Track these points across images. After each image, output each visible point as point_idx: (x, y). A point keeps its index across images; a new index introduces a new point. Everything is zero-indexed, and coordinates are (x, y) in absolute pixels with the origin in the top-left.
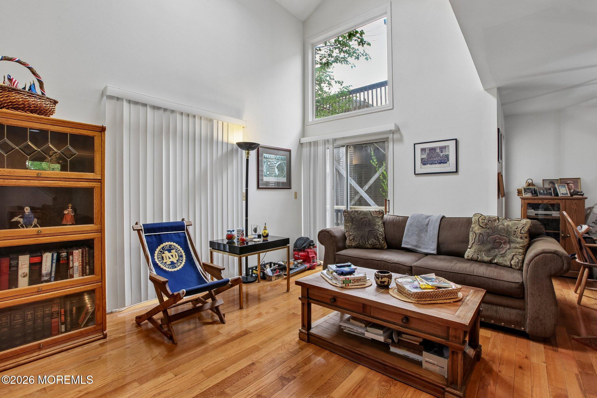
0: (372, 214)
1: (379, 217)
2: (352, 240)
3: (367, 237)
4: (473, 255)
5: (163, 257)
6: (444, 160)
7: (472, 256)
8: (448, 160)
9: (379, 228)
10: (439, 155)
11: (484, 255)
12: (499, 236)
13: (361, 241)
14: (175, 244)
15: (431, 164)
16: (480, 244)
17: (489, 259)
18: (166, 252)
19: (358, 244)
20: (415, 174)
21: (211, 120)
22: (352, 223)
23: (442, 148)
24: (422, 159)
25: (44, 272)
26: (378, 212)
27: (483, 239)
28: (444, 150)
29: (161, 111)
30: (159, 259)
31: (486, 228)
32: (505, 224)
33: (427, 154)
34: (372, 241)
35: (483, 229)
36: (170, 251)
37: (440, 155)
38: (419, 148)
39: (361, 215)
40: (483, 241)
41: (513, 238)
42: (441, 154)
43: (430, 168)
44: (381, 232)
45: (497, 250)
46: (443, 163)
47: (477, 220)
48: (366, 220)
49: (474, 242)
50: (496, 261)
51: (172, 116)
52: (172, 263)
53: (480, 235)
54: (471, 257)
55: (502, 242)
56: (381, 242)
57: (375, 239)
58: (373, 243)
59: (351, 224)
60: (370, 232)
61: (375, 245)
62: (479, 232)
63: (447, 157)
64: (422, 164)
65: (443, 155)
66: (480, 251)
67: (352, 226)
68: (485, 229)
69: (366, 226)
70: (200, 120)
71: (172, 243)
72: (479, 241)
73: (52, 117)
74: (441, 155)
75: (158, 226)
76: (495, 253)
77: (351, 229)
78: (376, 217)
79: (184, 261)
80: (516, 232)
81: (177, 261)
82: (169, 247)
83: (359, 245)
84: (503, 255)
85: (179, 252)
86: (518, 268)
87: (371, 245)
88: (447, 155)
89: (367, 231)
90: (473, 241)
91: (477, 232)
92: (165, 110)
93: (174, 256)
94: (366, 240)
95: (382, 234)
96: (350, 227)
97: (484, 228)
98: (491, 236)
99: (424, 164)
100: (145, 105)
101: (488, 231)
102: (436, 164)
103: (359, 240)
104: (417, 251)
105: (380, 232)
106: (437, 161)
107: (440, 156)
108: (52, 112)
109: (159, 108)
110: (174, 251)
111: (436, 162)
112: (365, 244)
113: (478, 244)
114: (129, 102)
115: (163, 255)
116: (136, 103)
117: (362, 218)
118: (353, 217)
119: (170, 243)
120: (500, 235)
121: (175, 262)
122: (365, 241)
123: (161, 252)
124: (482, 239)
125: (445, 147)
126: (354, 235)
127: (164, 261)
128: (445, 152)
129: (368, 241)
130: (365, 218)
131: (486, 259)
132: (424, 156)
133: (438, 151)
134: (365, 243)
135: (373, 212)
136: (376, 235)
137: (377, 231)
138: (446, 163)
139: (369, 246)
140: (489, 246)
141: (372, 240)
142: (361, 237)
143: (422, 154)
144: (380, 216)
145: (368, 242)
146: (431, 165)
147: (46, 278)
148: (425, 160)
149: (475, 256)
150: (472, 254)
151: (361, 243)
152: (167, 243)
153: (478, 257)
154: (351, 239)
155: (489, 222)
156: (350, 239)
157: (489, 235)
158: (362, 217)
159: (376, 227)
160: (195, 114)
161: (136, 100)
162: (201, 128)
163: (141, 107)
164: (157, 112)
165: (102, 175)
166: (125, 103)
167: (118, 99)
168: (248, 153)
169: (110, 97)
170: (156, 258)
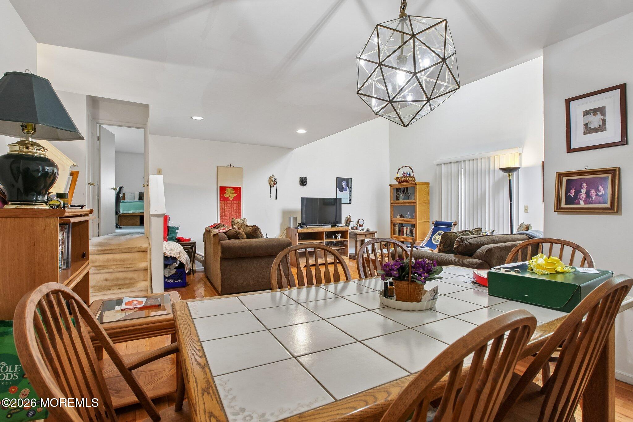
21: (489, 158)
25: (408, 233)
52: (438, 240)
70: (481, 160)
75: (440, 223)
82: (441, 233)
92: (460, 162)
100: (451, 163)
108: (413, 181)
109: (457, 162)
114: (444, 164)
115: (437, 236)
152: (441, 231)
160: (477, 158)
161: (447, 162)
162: (482, 165)
163: (449, 165)
164: (456, 164)
165: (416, 201)
166: (442, 165)
167: (440, 164)
168: (509, 175)
169: (438, 165)
170: (434, 237)
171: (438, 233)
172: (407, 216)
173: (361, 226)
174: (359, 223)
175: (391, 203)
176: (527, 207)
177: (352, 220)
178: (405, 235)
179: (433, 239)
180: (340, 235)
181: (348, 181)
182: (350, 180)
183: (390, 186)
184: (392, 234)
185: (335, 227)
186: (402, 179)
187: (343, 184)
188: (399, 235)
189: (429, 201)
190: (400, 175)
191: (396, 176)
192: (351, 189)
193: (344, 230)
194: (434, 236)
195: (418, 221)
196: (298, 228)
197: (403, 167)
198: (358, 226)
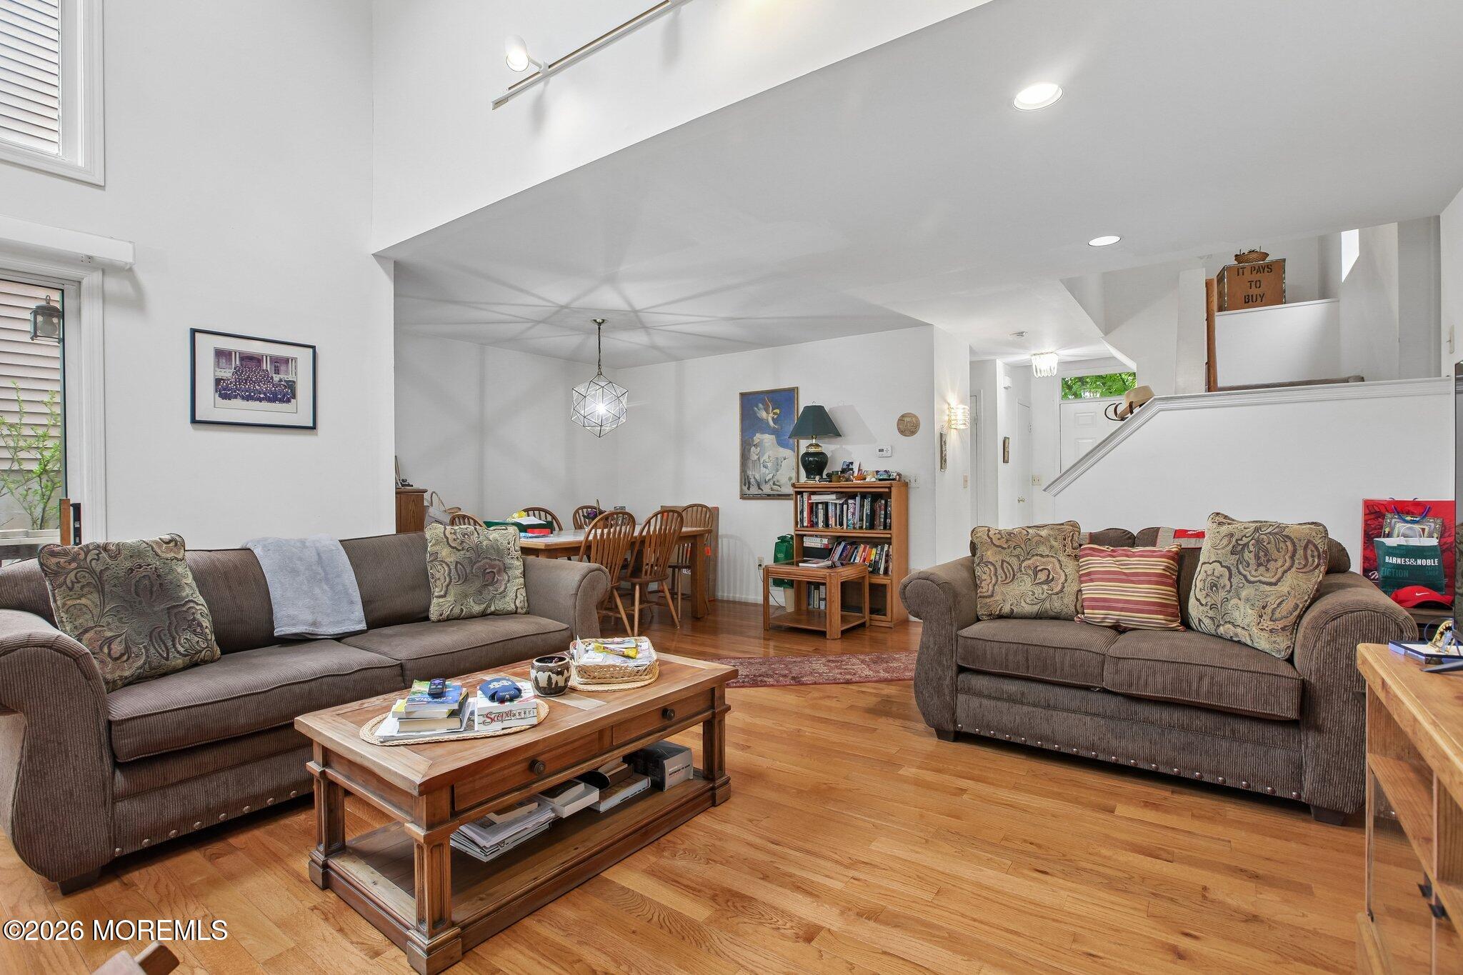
0: (160, 553)
1: (181, 560)
2: (121, 656)
3: (168, 631)
4: (453, 607)
6: (285, 394)
7: (452, 610)
8: (294, 396)
10: (268, 377)
11: (472, 603)
12: (488, 561)
13: (152, 650)
15: (248, 398)
16: (463, 582)
17: (483, 607)
19: (145, 664)
20: (194, 421)
22: (102, 592)
23: (279, 362)
24: (218, 381)
27: (466, 571)
28: (283, 368)
31: (463, 549)
32: (491, 538)
33: (235, 369)
34: (186, 641)
35: (458, 553)
37: (272, 378)
38: (207, 346)
39: (126, 559)
40: (466, 576)
41: (508, 561)
42: (274, 376)
43: (238, 410)
44: (202, 605)
45: (491, 588)
46: (281, 401)
47: (442, 535)
48: (144, 574)
49: (450, 581)
50: (493, 609)
53: (456, 565)
54: (449, 612)
55: (495, 571)
56: (210, 637)
57: (194, 632)
58: (192, 647)
59: (95, 597)
60: (173, 612)
61: (196, 654)
62: (452, 560)
63: (291, 386)
64: (217, 395)
65: (281, 380)
66: (466, 596)
67: (103, 604)
68: (462, 552)
69: (155, 595)
72: (459, 578)
74: (276, 378)
76: (491, 594)
77: (102, 615)
78: (170, 560)
80: (509, 549)
83: (151, 667)
84: (503, 594)
86: (525, 610)
87: (185, 656)
88: (290, 381)
89: (162, 611)
90: (448, 580)
91: (448, 560)
94: (170, 644)
96: (96, 611)
97: (459, 550)
98: (475, 563)
99: (225, 396)
101: (468, 554)
102: (260, 400)
103: (147, 650)
106: (265, 394)
107: (272, 382)
111: (262, 396)
112: (167, 659)
113: (459, 583)
117: (132, 570)
118: (98, 570)
120: (491, 559)
122: (166, 647)
124: (464, 573)
125: (286, 361)
126: (123, 637)
128: (287, 372)
129: (174, 646)
130: (141, 567)
131: (477, 609)
132: (227, 373)
133: (267, 366)
134: (168, 654)
135: (157, 543)
136: (192, 619)
137: (192, 605)
138: (288, 401)
139: (180, 662)
140: (477, 584)
141: (186, 639)
142: (151, 637)
143: (217, 364)
144: (181, 556)
145: (176, 650)
146: (245, 403)
148: (227, 385)
149: (457, 611)
150: (451, 607)
151: (155, 660)
153: (462, 610)
154: (116, 653)
155: (464, 537)
156: (114, 656)
157: (472, 562)
158: (128, 564)
159: (181, 595)
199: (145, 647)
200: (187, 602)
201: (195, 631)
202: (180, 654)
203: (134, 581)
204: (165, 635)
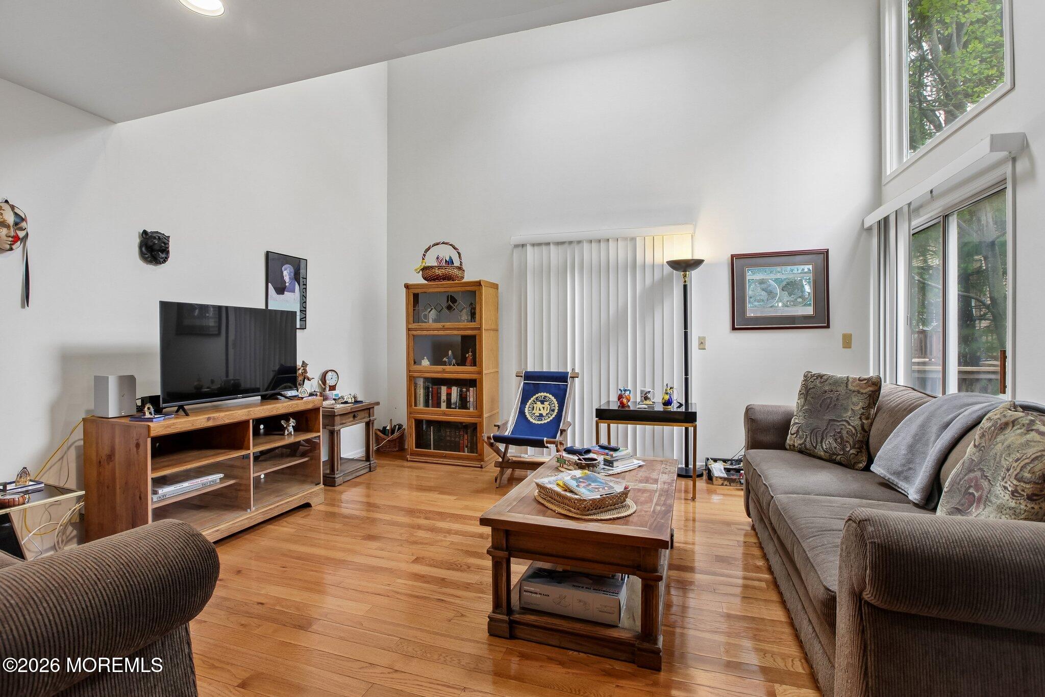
0: (851, 385)
1: (862, 394)
2: (794, 434)
3: (823, 432)
5: (534, 407)
9: (852, 418)
13: (808, 439)
14: (551, 396)
18: (539, 403)
19: (803, 443)
21: (633, 239)
22: (806, 399)
25: (452, 401)
26: (865, 382)
29: (566, 245)
30: (530, 409)
34: (829, 443)
36: (542, 402)
39: (827, 385)
44: (853, 426)
48: (831, 396)
51: (577, 249)
52: (541, 415)
56: (848, 449)
58: (832, 448)
59: (802, 400)
60: (832, 423)
61: (834, 454)
67: (803, 405)
69: (828, 410)
70: (616, 242)
71: (548, 395)
73: (464, 280)
75: (538, 374)
77: (799, 410)
78: (854, 392)
79: (553, 416)
81: (547, 414)
82: (544, 398)
83: (805, 446)
85: (553, 405)
87: (826, 452)
89: (827, 420)
92: (571, 243)
93: (545, 409)
94: (819, 440)
95: (854, 431)
100: (548, 244)
103: (806, 437)
104: (897, 488)
105: (850, 427)
108: (463, 278)
109: (563, 243)
110: (548, 403)
112: (815, 448)
114: (533, 245)
115: (535, 405)
116: (540, 244)
117: (826, 392)
118: (809, 387)
119: (545, 394)
121: (544, 415)
122: (817, 441)
123: (534, 401)
126: (801, 425)
127: (533, 412)
129: (821, 442)
130: (832, 391)
134: (816, 446)
135: (854, 379)
136: (839, 433)
137: (845, 423)
139: (822, 453)
142: (812, 432)
144: (864, 391)
145: (822, 445)
147: (453, 406)
151: (808, 445)
152: (542, 394)
154: (793, 431)
158: (827, 388)
159: (845, 415)
160: (608, 238)
161: (539, 242)
162: (618, 252)
163: (544, 248)
164: (561, 247)
165: (481, 324)
166: (529, 248)
167: (523, 246)
168: (685, 276)
169: (516, 246)
170: (527, 406)
171: (537, 399)
172: (445, 359)
173: (333, 388)
174: (328, 382)
175: (409, 330)
176: (704, 338)
177: (309, 375)
178: (444, 405)
179: (526, 411)
180: (292, 422)
181: (298, 266)
182: (303, 263)
183: (407, 286)
184: (411, 406)
185: (277, 399)
186: (438, 272)
187: (285, 273)
188: (427, 404)
189: (497, 325)
190: (431, 261)
191: (419, 264)
192: (306, 289)
193: (310, 406)
194: (528, 404)
195: (484, 372)
196: (150, 420)
197: (437, 244)
198: (328, 389)
199: (806, 435)
200: (842, 421)
201: (836, 439)
202: (823, 449)
203: (823, 398)
204: (819, 434)
